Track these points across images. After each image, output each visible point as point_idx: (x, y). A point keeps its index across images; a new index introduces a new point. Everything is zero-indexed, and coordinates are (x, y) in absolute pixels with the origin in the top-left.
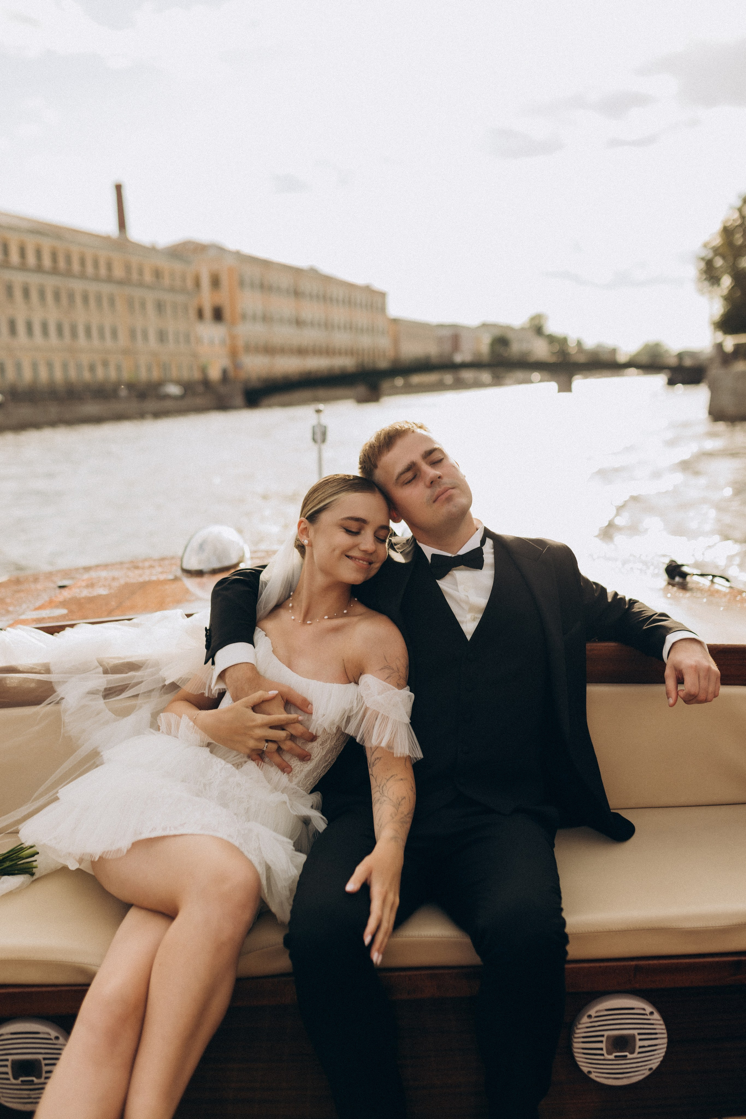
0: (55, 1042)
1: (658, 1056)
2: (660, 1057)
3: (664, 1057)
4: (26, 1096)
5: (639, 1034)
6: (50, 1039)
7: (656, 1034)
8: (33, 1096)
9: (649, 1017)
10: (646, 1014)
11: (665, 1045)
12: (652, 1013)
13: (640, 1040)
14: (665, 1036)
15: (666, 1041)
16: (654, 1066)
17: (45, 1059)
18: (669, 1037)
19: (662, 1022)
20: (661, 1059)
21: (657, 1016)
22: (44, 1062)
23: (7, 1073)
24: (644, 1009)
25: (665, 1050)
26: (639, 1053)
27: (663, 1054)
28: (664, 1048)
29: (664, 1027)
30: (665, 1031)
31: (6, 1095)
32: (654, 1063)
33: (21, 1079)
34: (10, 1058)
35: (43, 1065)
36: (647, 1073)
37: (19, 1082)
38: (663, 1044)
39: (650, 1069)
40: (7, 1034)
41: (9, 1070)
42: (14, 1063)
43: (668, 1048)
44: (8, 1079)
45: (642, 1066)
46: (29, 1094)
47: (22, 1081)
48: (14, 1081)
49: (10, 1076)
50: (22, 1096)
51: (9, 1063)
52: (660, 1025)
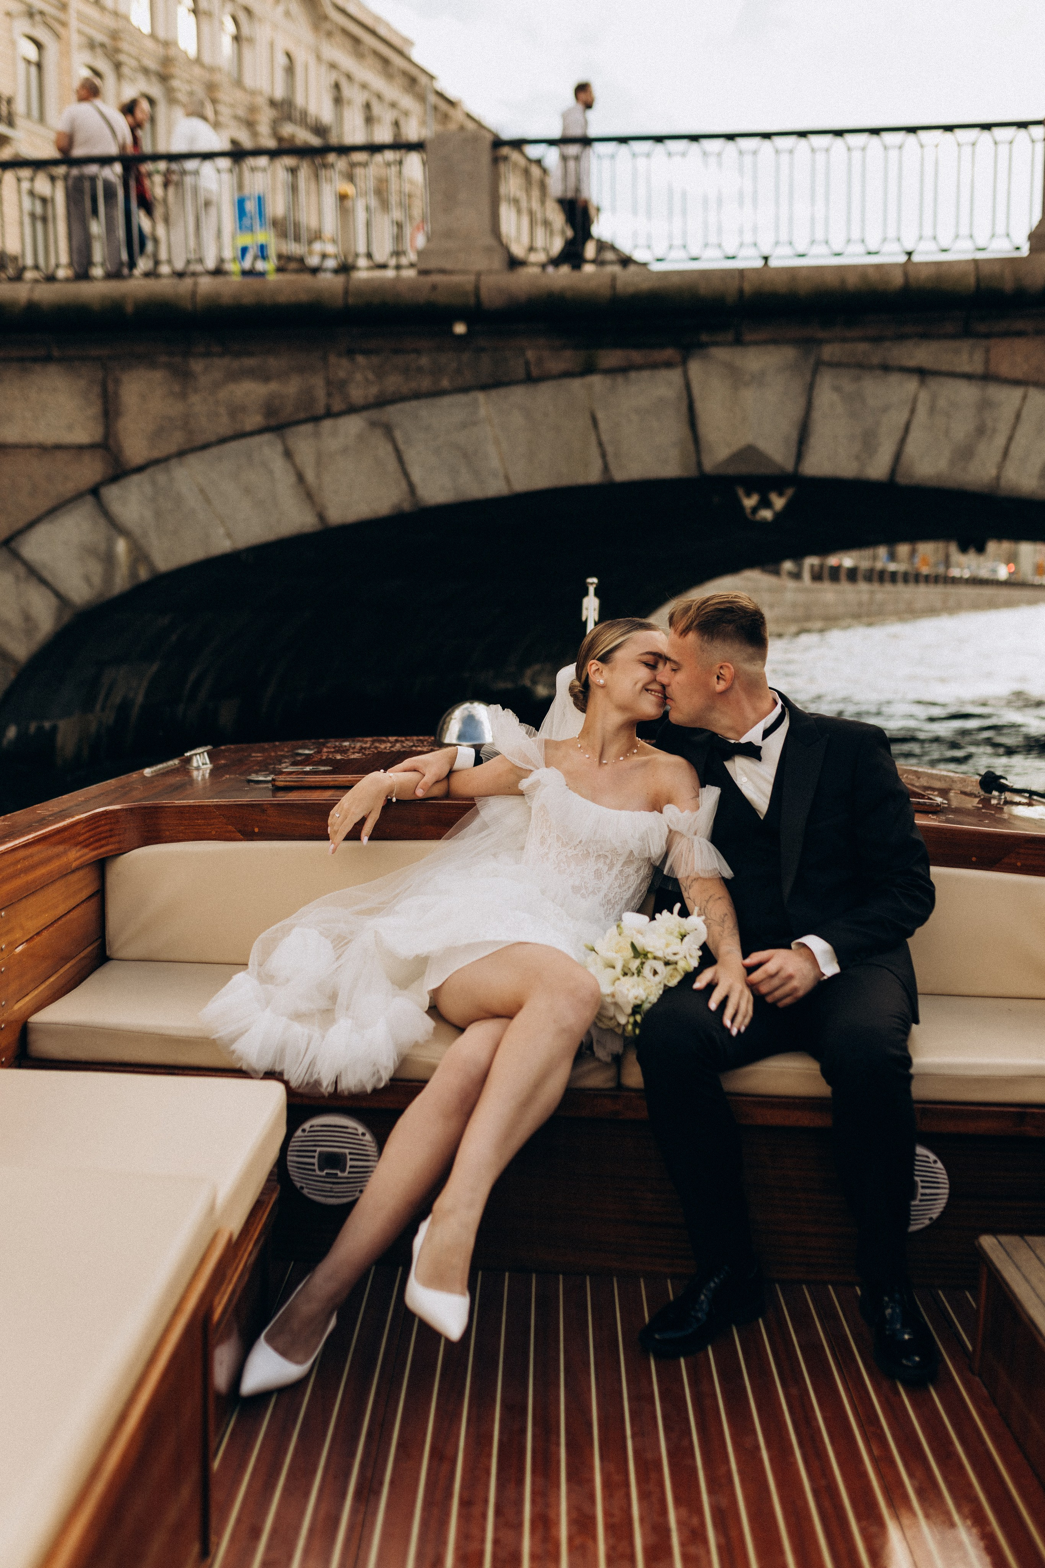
0: (361, 1137)
1: (938, 1206)
2: (940, 1208)
3: (945, 1208)
4: (328, 1189)
5: (922, 1181)
6: (357, 1135)
7: (938, 1183)
8: (335, 1190)
9: (933, 1165)
10: (929, 1162)
11: (946, 1196)
12: (935, 1162)
13: (923, 1187)
14: (947, 1186)
15: (947, 1191)
16: (935, 1216)
17: (350, 1153)
18: (950, 1189)
19: (944, 1172)
20: (941, 1210)
21: (939, 1165)
22: (349, 1157)
23: (313, 1164)
24: (928, 1157)
25: (945, 1201)
26: (921, 1201)
27: (943, 1205)
28: (944, 1199)
29: (946, 1177)
30: (947, 1181)
31: (309, 1186)
32: (934, 1213)
33: (325, 1172)
34: (319, 1149)
35: (348, 1160)
36: (927, 1222)
37: (324, 1173)
38: (944, 1194)
39: (931, 1219)
40: (317, 1126)
41: (315, 1161)
42: (321, 1154)
43: (949, 1199)
44: (314, 1170)
45: (922, 1215)
46: (331, 1188)
47: (327, 1173)
48: (318, 1172)
49: (316, 1167)
50: (326, 1189)
51: (316, 1154)
52: (941, 1174)
